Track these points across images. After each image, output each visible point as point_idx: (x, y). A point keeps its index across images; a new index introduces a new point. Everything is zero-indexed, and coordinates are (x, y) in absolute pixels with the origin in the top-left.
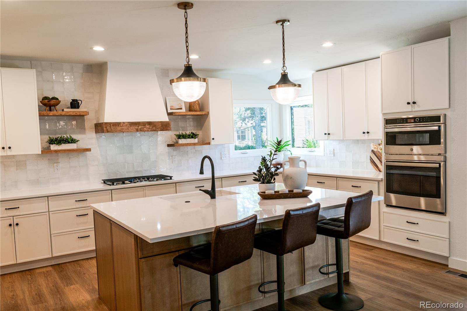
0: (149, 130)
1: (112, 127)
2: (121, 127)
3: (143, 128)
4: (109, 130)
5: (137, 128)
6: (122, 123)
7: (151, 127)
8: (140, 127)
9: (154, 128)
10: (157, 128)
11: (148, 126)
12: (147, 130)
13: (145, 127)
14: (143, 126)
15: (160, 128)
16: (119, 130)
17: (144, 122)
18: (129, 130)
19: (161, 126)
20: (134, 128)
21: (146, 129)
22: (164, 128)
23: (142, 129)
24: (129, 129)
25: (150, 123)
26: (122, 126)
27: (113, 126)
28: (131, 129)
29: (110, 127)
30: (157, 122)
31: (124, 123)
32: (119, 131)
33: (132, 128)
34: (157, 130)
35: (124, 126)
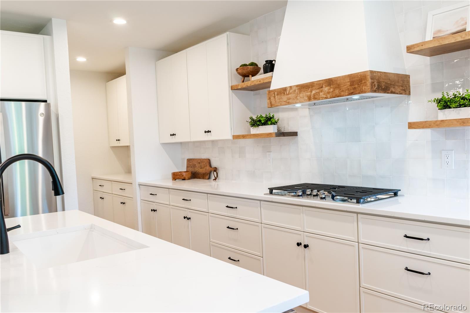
0: (329, 96)
1: (276, 97)
2: (287, 96)
3: (319, 92)
4: (273, 102)
5: (309, 93)
6: (288, 89)
7: (332, 90)
8: (314, 92)
9: (337, 91)
10: (343, 91)
11: (326, 89)
12: (325, 96)
13: (321, 91)
14: (319, 88)
15: (348, 89)
16: (285, 101)
17: (321, 82)
18: (297, 99)
19: (350, 86)
20: (305, 94)
21: (324, 94)
22: (355, 88)
23: (316, 97)
24: (298, 97)
25: (329, 82)
26: (289, 94)
27: (278, 95)
28: (301, 97)
29: (275, 97)
30: (343, 76)
31: (291, 87)
32: (284, 103)
33: (301, 95)
34: (342, 93)
35: (291, 93)
